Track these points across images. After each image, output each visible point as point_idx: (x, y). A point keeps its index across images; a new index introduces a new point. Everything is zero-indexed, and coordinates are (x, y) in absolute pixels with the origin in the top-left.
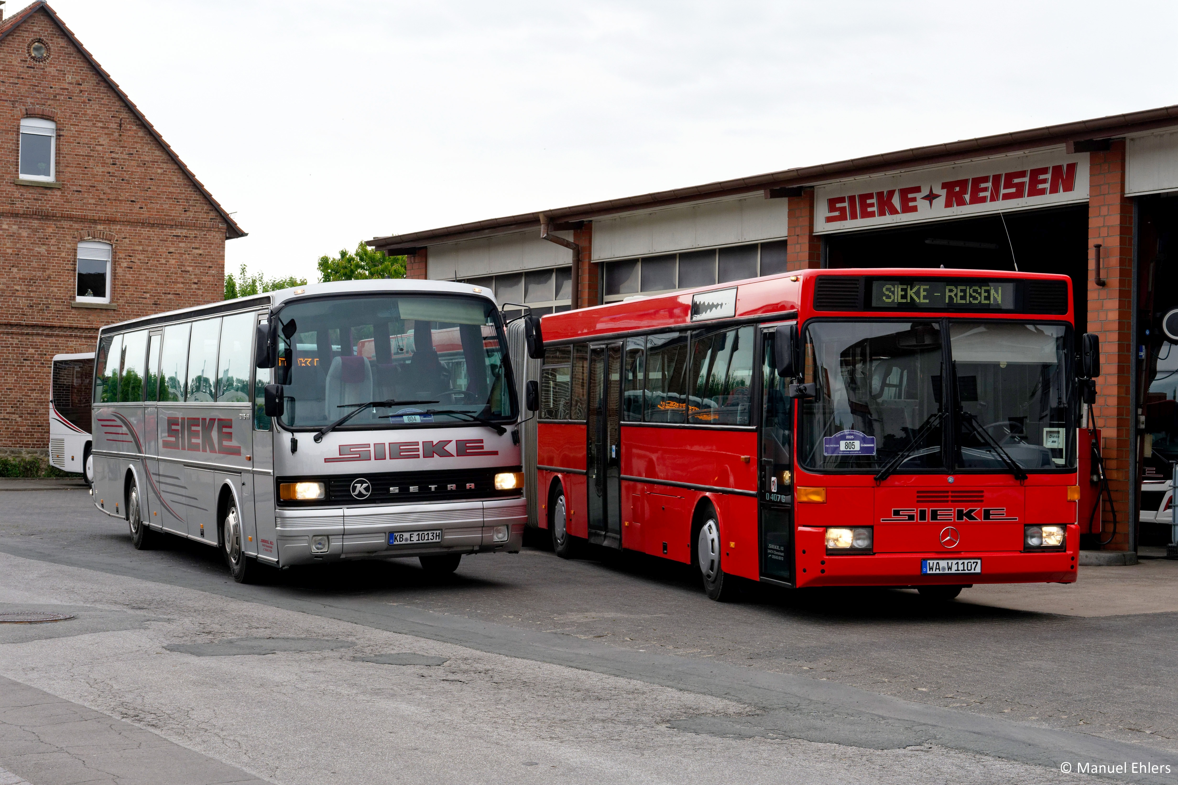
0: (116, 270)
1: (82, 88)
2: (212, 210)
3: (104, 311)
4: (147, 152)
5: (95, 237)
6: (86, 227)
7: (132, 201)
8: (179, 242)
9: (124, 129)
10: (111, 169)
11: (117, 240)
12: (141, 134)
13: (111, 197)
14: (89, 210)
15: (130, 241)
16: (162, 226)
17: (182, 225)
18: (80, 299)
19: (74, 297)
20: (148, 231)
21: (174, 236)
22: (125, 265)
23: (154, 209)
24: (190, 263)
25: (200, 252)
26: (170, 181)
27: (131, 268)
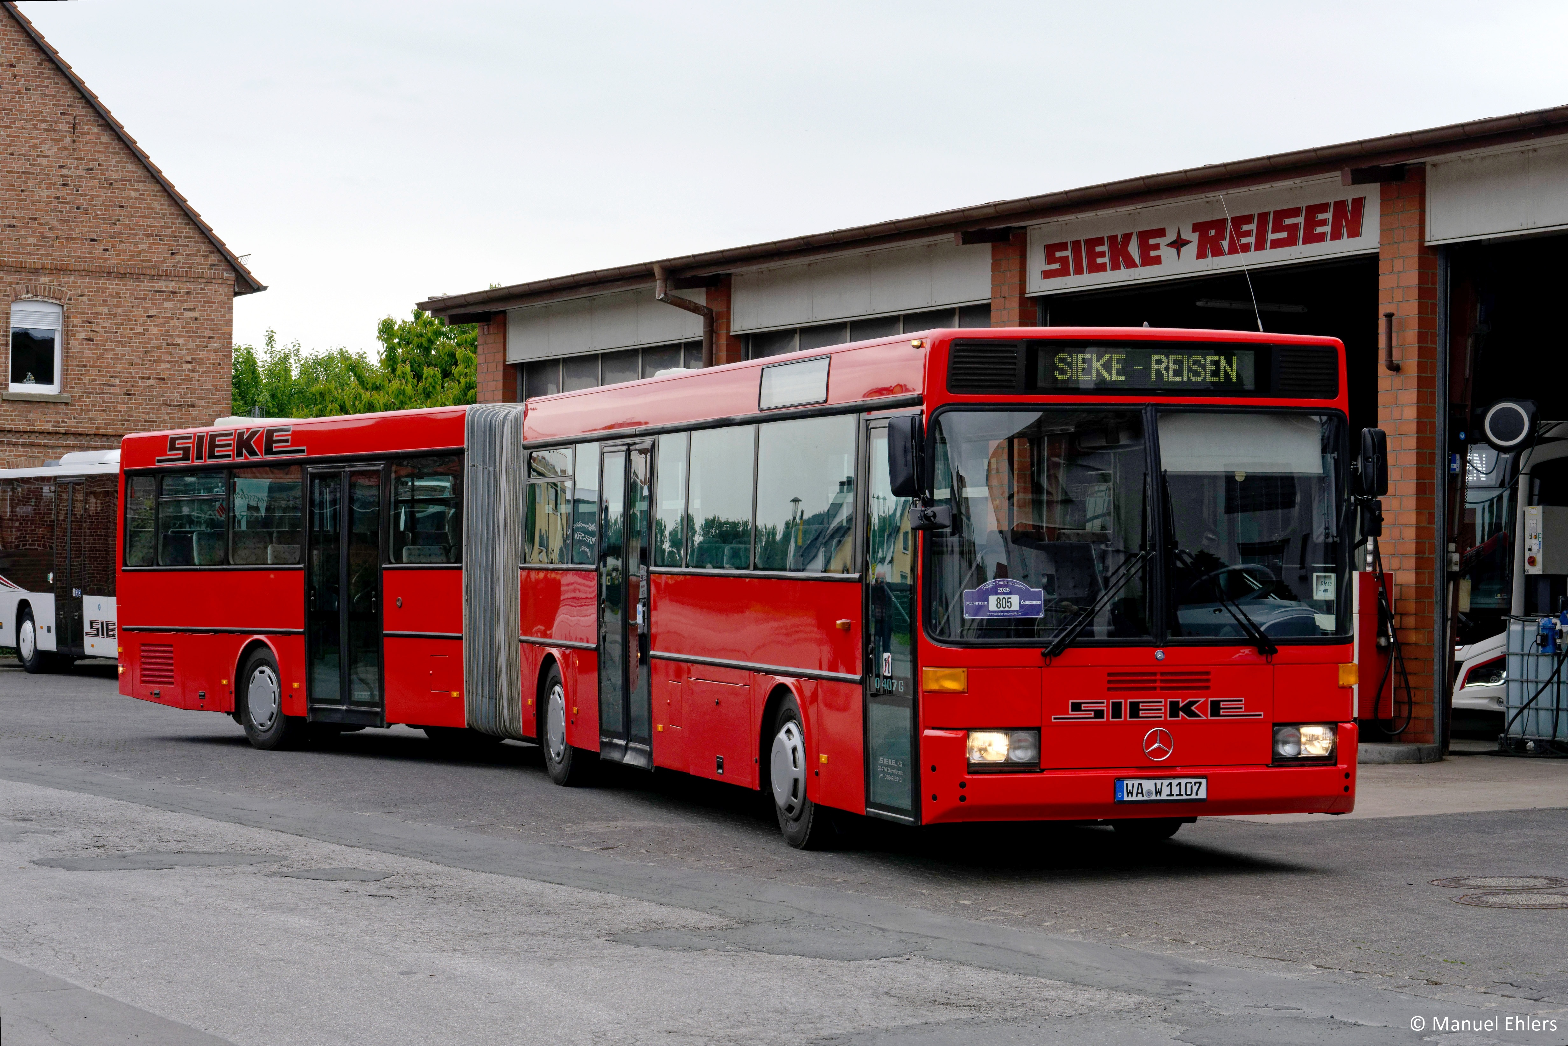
0: (68, 344)
1: (16, 71)
2: (213, 252)
3: (52, 406)
4: (115, 166)
5: (36, 295)
6: (24, 279)
7: (93, 240)
8: (163, 300)
9: (78, 132)
10: (61, 192)
11: (70, 299)
12: (105, 138)
13: (60, 234)
14: (27, 254)
15: (89, 300)
16: (137, 276)
17: (167, 275)
18: (16, 388)
19: (7, 385)
20: (117, 284)
21: (155, 291)
22: (82, 335)
23: (125, 251)
24: (180, 331)
25: (196, 314)
26: (148, 208)
27: (92, 340)
